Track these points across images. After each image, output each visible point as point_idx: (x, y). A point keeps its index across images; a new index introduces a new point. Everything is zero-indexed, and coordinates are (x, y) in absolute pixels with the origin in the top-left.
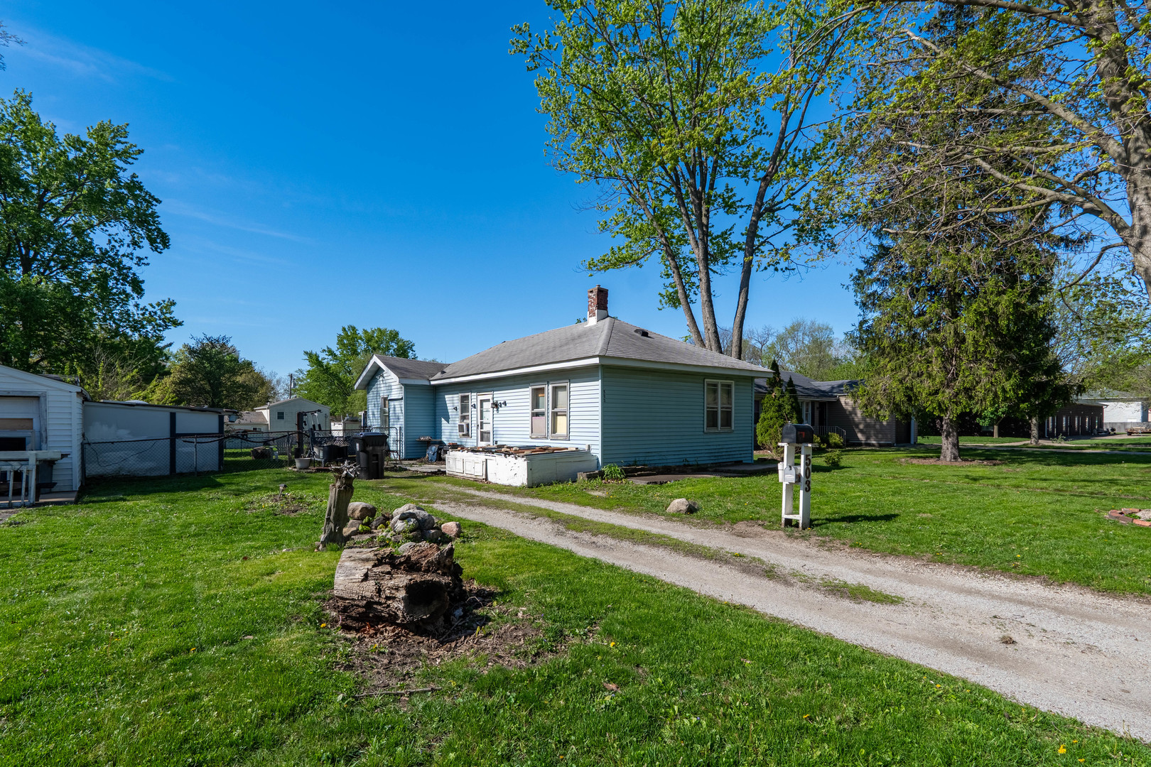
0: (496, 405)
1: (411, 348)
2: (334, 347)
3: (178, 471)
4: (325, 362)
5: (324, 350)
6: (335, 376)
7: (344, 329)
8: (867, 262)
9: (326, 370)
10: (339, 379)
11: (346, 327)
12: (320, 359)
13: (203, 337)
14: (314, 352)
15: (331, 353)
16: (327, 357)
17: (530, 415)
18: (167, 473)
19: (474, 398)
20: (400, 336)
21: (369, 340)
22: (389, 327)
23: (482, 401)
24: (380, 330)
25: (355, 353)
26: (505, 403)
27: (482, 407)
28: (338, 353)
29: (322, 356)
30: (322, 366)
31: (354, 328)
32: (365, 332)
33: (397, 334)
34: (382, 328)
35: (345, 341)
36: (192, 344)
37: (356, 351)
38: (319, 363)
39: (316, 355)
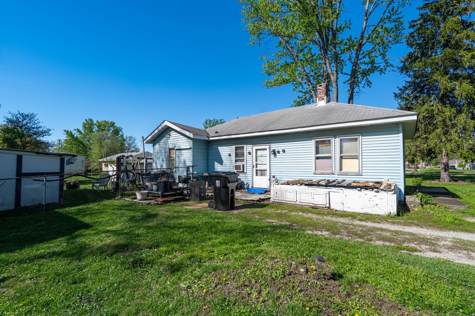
0: (274, 153)
1: (121, 130)
2: (81, 129)
3: (22, 204)
4: (75, 135)
5: (75, 130)
6: (81, 142)
7: (86, 120)
8: (400, 89)
9: (76, 139)
10: (83, 144)
11: (88, 119)
12: (73, 134)
13: (17, 113)
14: (69, 131)
15: (79, 131)
16: (76, 133)
17: (314, 158)
18: (12, 207)
19: (248, 148)
20: (116, 125)
21: (99, 126)
22: (110, 120)
23: (257, 150)
24: (105, 121)
25: (91, 131)
26: (284, 151)
27: (256, 153)
28: (82, 131)
29: (74, 132)
30: (74, 137)
31: (91, 120)
32: (98, 122)
33: (114, 123)
34: (106, 120)
35: (87, 126)
36: (9, 116)
37: (92, 130)
38: (72, 136)
39: (71, 131)
